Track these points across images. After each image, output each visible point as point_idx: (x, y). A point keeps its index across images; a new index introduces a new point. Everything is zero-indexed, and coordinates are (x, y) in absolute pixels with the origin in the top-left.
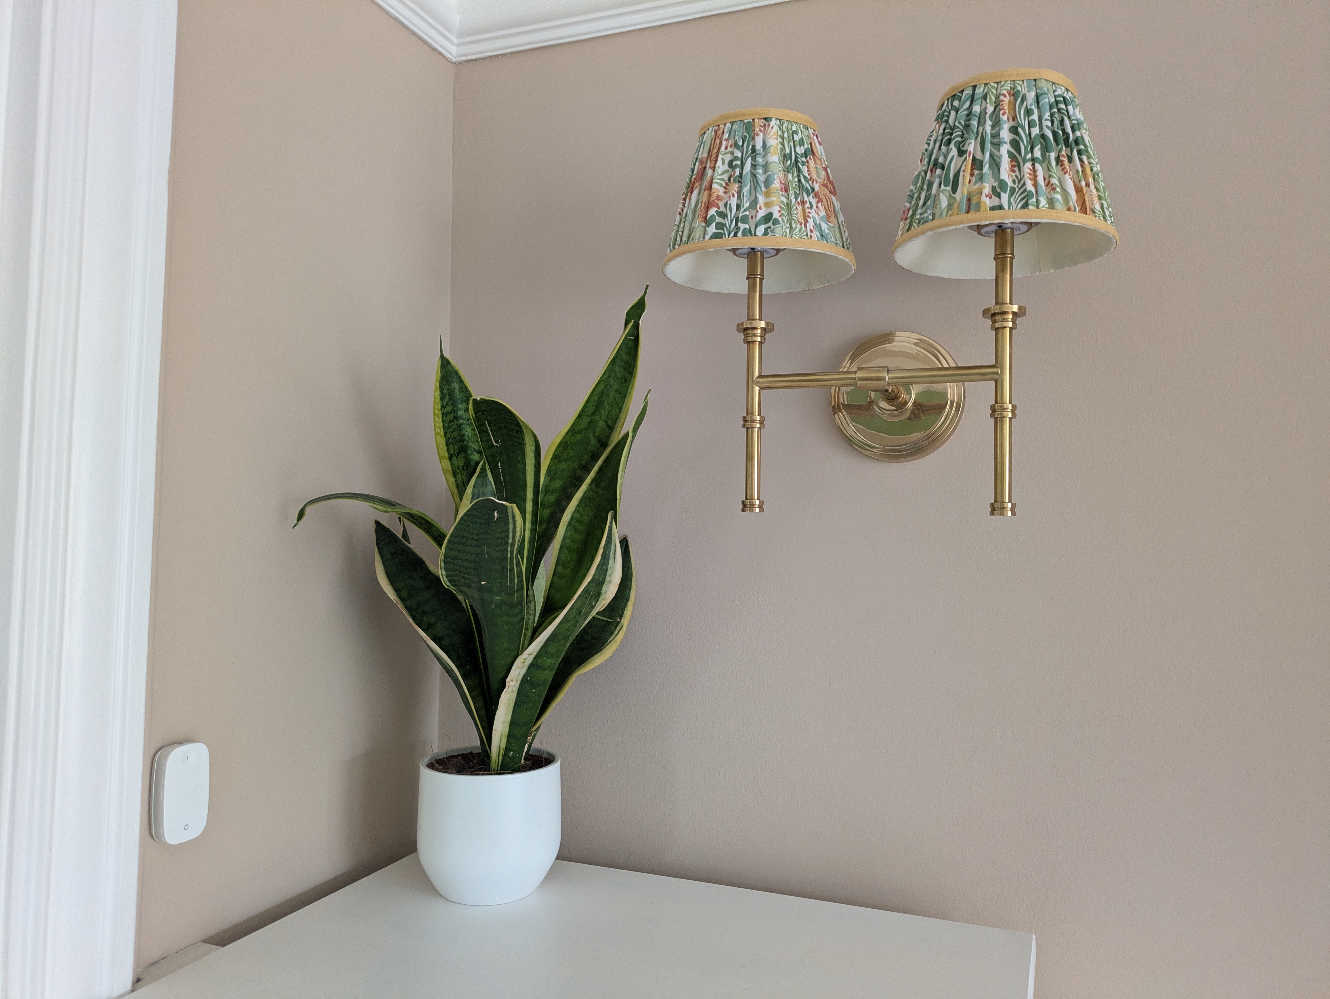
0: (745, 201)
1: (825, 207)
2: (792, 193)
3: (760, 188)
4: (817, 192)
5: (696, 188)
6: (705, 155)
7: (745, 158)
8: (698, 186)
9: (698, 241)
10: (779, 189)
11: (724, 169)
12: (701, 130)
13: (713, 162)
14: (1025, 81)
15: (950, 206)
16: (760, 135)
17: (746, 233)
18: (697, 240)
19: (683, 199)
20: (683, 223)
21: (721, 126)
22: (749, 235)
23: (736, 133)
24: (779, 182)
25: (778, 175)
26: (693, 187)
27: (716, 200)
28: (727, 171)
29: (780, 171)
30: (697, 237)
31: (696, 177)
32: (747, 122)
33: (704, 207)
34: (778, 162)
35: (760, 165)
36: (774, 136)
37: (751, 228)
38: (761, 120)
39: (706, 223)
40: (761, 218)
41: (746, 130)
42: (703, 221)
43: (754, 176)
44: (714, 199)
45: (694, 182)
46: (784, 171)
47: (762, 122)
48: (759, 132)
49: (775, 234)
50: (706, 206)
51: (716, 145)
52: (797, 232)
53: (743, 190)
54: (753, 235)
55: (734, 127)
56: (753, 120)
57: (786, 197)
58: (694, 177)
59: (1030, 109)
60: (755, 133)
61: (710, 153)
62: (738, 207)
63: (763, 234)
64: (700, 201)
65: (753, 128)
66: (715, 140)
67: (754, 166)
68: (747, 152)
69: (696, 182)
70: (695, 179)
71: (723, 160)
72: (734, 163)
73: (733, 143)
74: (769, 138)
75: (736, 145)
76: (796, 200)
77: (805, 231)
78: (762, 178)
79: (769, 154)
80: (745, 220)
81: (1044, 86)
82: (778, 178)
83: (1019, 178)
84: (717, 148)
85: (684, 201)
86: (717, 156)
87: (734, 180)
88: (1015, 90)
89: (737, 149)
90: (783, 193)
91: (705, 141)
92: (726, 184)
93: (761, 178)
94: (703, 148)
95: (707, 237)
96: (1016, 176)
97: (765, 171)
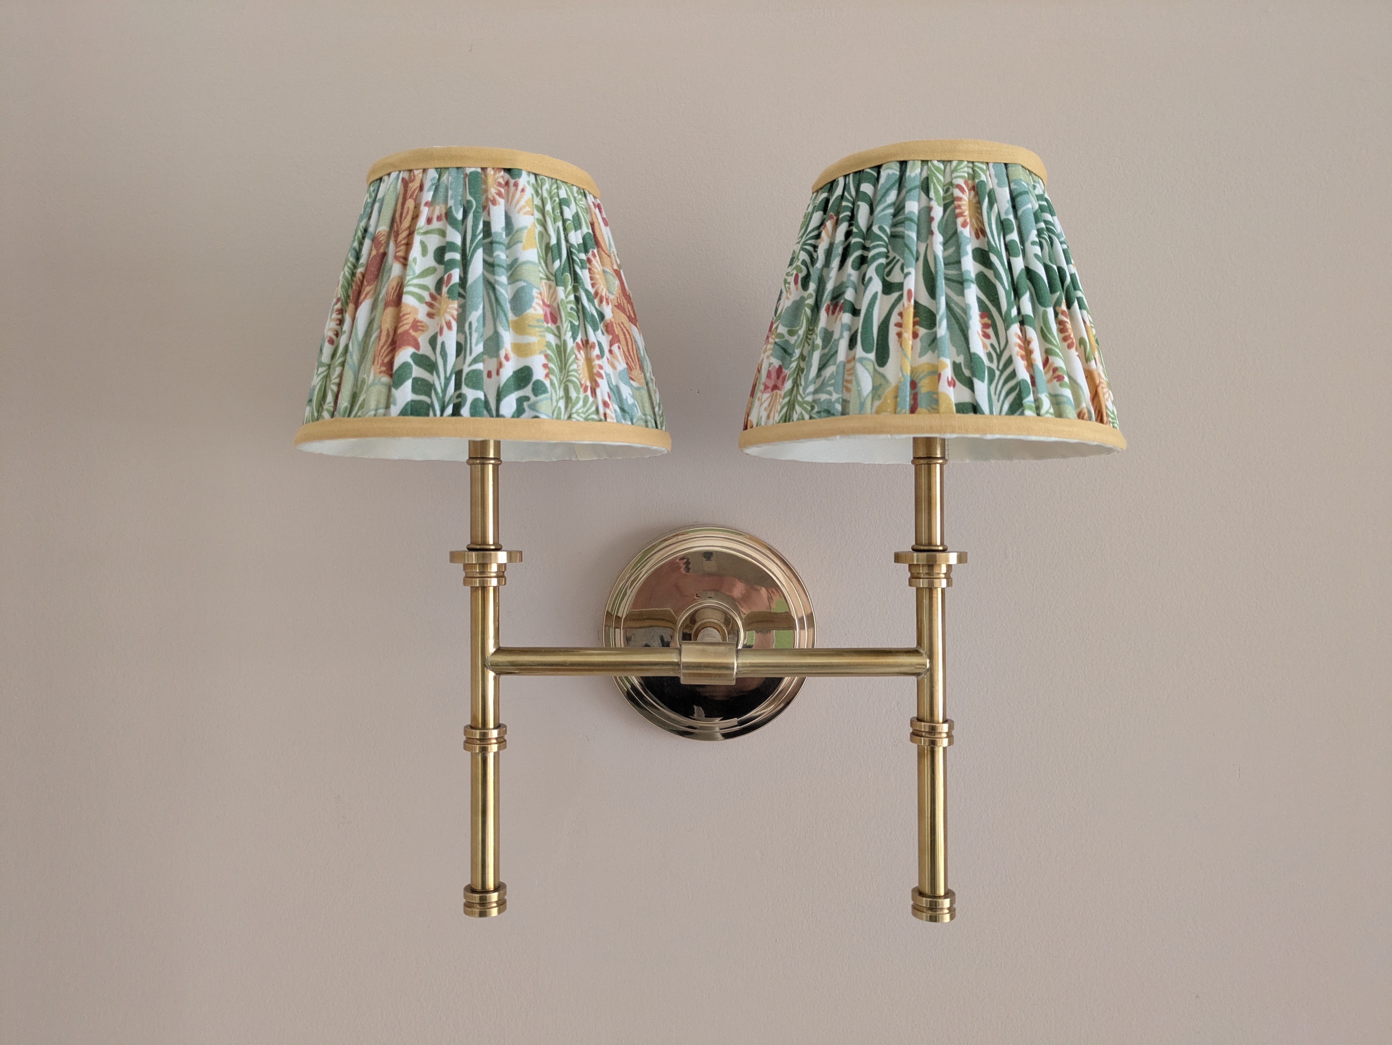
0: (474, 341)
1: (624, 351)
2: (567, 327)
3: (506, 315)
4: (609, 322)
5: (365, 298)
6: (384, 228)
7: (470, 247)
8: (372, 292)
9: (375, 415)
10: (542, 318)
11: (427, 266)
12: (373, 172)
13: (403, 248)
14: (991, 165)
15: (876, 389)
16: (499, 203)
17: (480, 408)
18: (373, 413)
19: (337, 310)
20: (338, 365)
21: (416, 172)
22: (485, 412)
23: (450, 193)
24: (541, 303)
25: (538, 288)
26: (359, 293)
27: (411, 331)
28: (433, 270)
29: (541, 279)
30: (373, 404)
31: (366, 270)
32: (471, 173)
33: (386, 341)
34: (536, 261)
35: (503, 267)
36: (527, 209)
37: (488, 397)
38: (500, 172)
39: (391, 376)
40: (509, 378)
41: (469, 188)
42: (384, 372)
43: (490, 286)
44: (406, 327)
45: (362, 282)
46: (548, 279)
47: (502, 177)
48: (497, 197)
49: (538, 414)
50: (390, 340)
51: (408, 212)
52: (580, 408)
53: (470, 315)
54: (494, 412)
55: (444, 178)
56: (483, 169)
57: (555, 335)
58: (360, 270)
59: (1005, 219)
60: (487, 199)
61: (395, 225)
62: (460, 349)
63: (514, 413)
64: (375, 325)
65: (483, 187)
66: (405, 200)
67: (490, 266)
68: (474, 236)
69: (365, 283)
70: (363, 276)
71: (422, 243)
72: (448, 256)
73: (444, 211)
74: (519, 212)
75: (448, 216)
76: (574, 339)
77: (593, 402)
78: (507, 293)
79: (520, 246)
80: (475, 380)
81: (1023, 178)
82: (539, 296)
83: (998, 351)
84: (409, 218)
85: (340, 316)
86: (411, 234)
87: (449, 292)
88: (977, 181)
89: (453, 227)
90: (550, 325)
91: (383, 199)
92: (432, 296)
93: (505, 293)
94: (380, 212)
95: (395, 410)
96: (992, 346)
97: (513, 279)
